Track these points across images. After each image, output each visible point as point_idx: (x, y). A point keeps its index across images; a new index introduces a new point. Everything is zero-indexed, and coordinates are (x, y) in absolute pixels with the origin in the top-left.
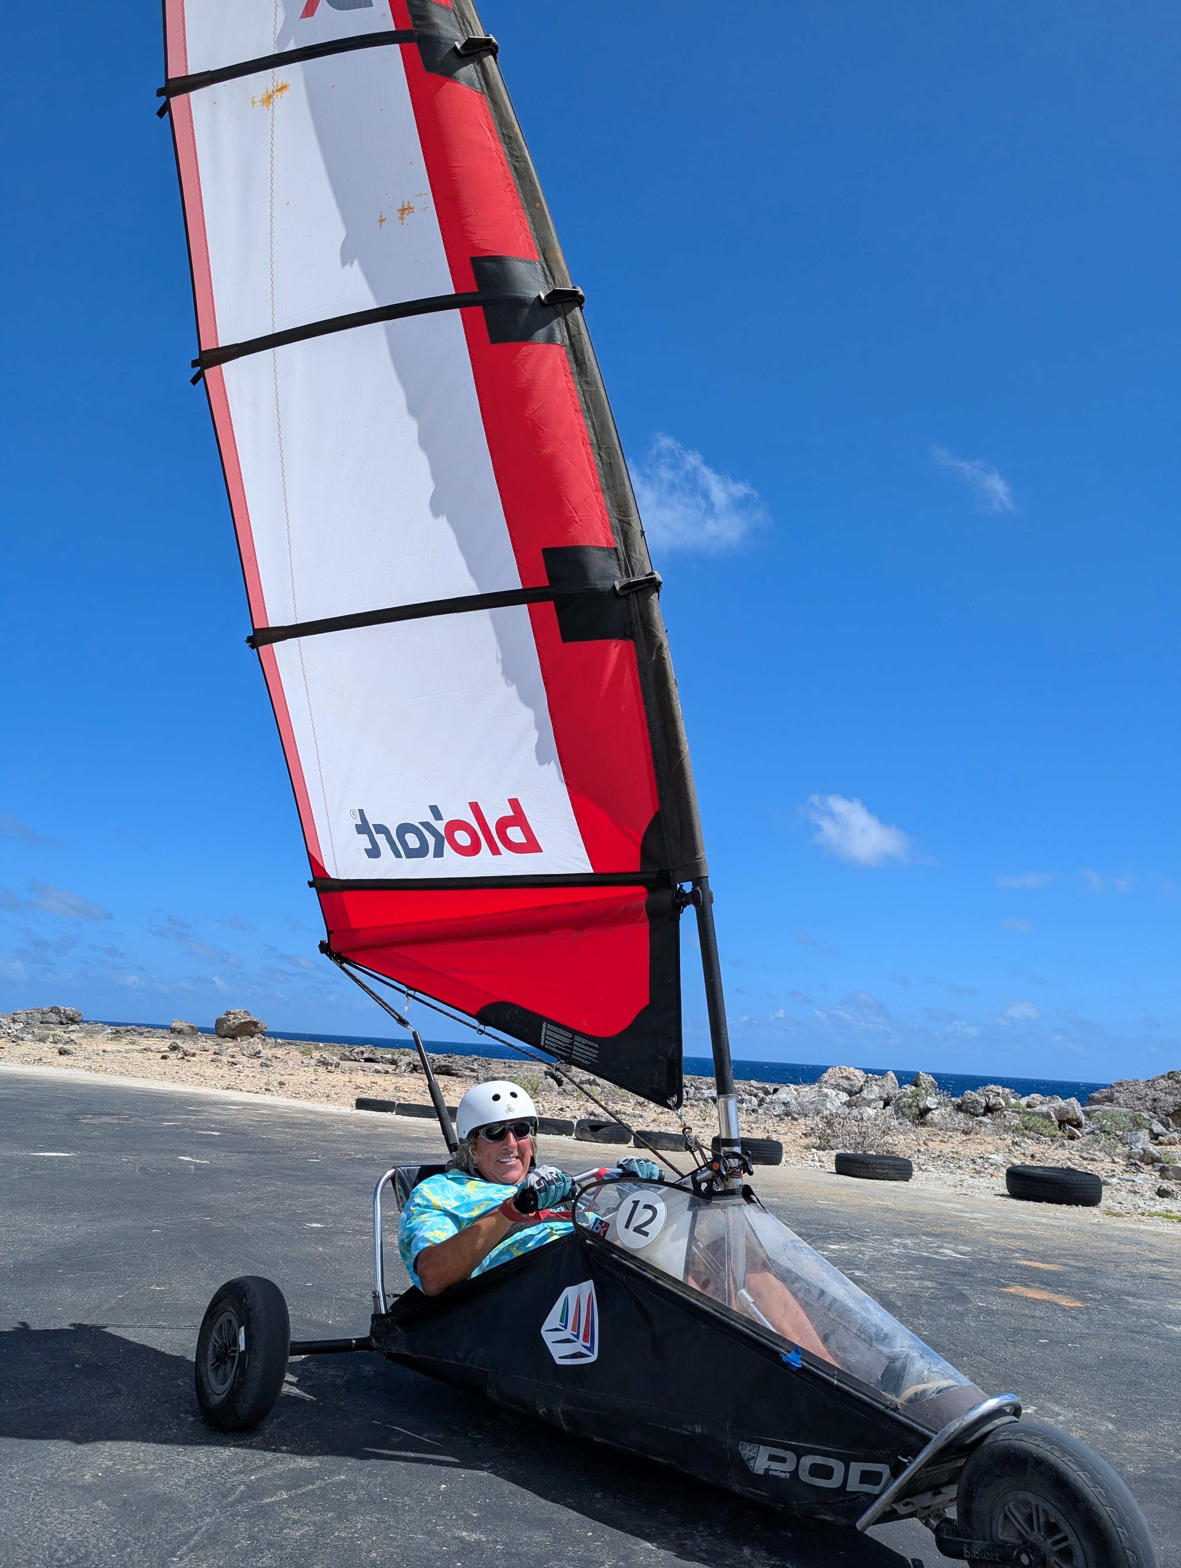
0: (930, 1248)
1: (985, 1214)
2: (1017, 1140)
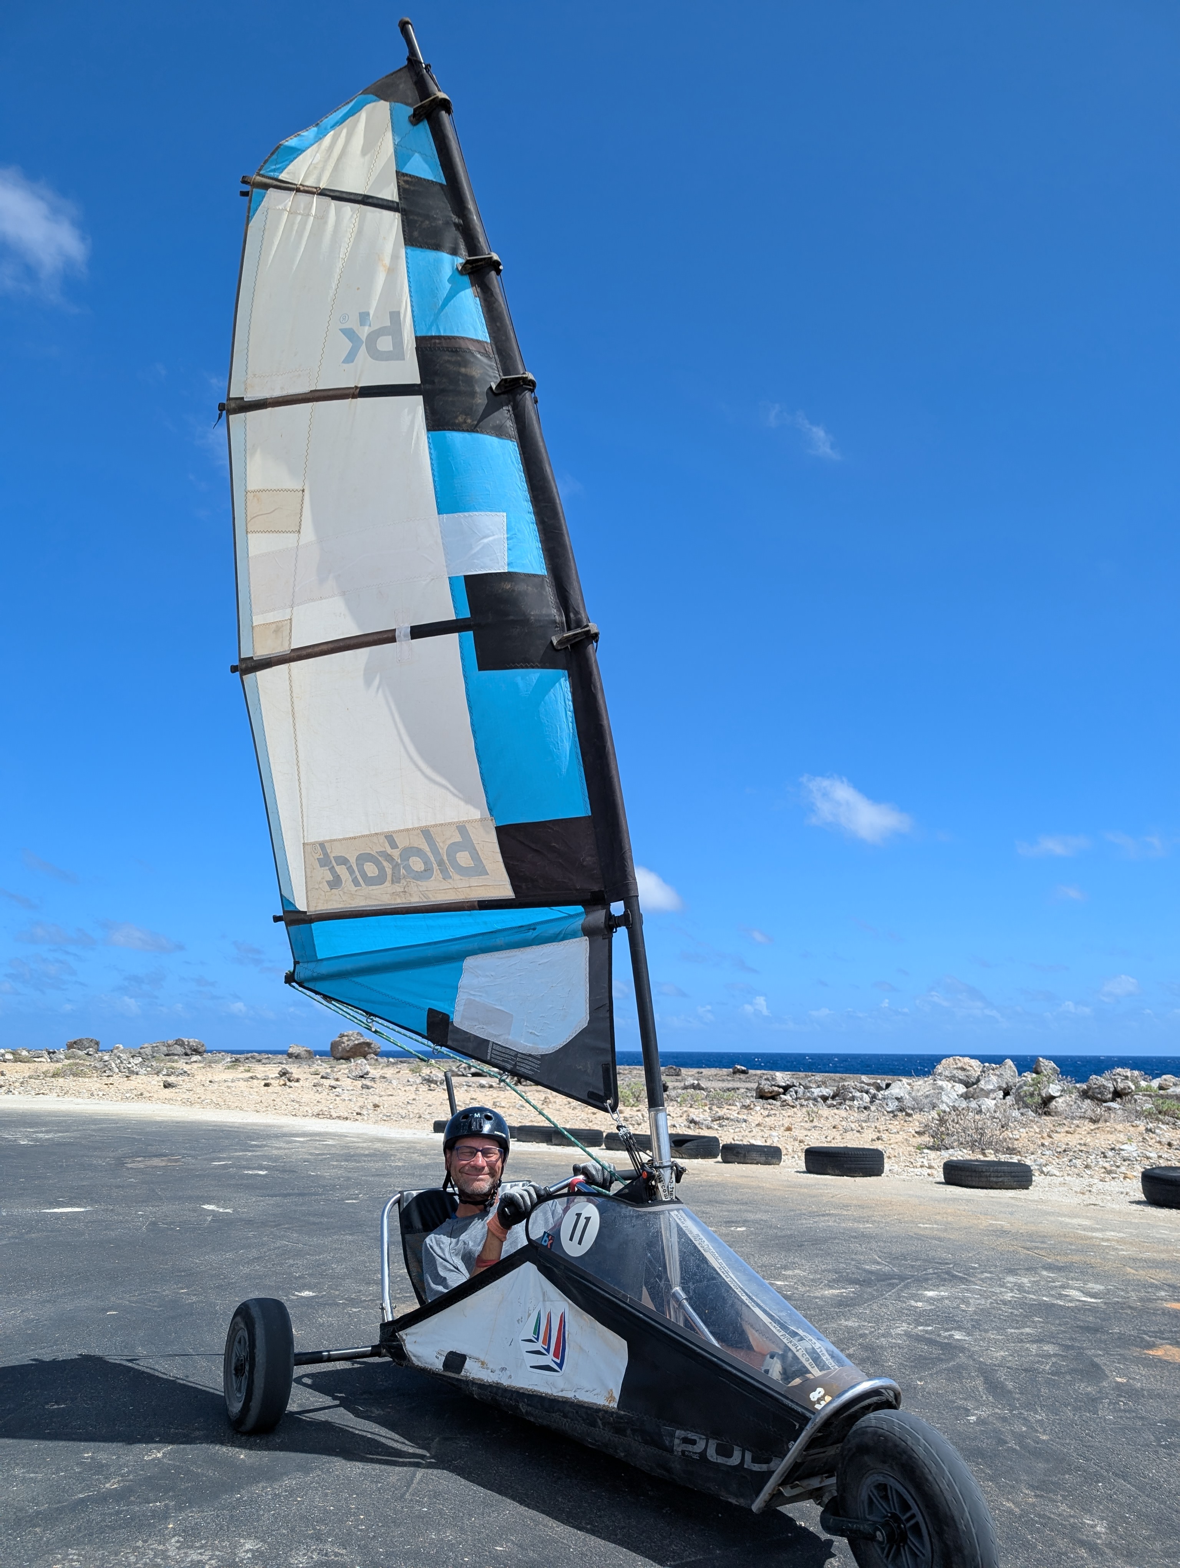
0: (1053, 1288)
1: (1119, 1232)
2: (1151, 1126)
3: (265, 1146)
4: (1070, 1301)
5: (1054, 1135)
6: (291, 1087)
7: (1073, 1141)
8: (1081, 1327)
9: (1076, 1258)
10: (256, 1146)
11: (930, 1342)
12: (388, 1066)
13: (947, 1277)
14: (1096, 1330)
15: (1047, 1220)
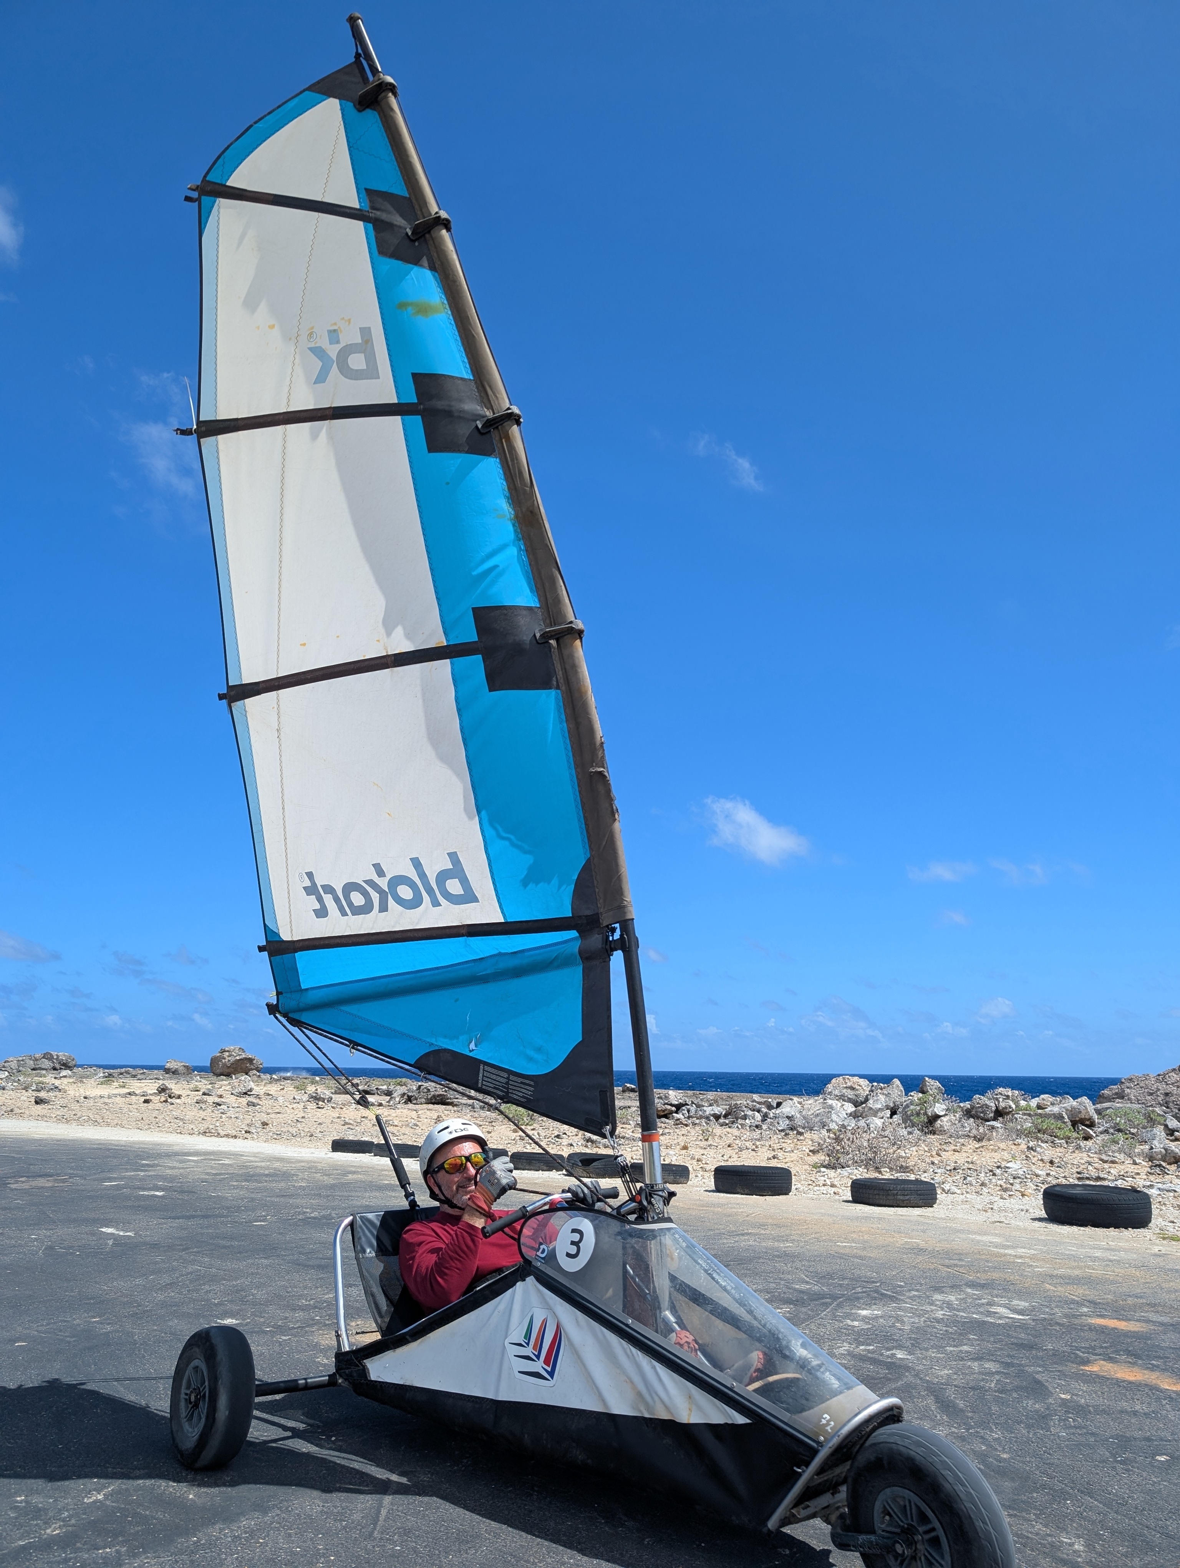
0: (980, 1305)
1: (1030, 1249)
2: (1031, 1144)
3: (158, 1165)
4: (1000, 1318)
5: (943, 1153)
6: (173, 1104)
7: (961, 1159)
8: (1016, 1344)
9: (995, 1275)
10: (147, 1165)
11: (874, 1361)
12: (270, 1083)
13: (877, 1296)
14: (1030, 1347)
15: (960, 1238)
